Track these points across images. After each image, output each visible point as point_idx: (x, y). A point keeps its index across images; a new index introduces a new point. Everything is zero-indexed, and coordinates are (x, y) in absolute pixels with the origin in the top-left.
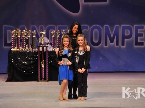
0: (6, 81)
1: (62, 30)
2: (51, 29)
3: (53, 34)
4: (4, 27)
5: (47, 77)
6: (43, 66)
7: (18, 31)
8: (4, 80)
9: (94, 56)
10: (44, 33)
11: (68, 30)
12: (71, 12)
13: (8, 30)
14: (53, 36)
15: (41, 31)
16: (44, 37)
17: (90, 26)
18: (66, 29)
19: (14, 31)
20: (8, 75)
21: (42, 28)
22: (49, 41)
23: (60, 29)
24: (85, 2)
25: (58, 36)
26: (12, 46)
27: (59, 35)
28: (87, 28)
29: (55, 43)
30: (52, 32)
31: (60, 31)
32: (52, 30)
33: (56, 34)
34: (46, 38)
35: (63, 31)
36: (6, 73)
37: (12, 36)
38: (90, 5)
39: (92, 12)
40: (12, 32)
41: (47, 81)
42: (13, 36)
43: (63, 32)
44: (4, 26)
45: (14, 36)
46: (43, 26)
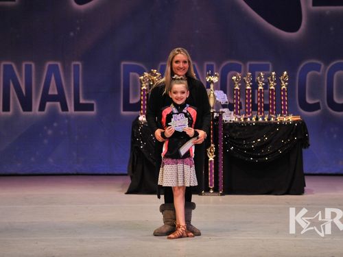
0: (126, 192)
1: (257, 73)
2: (231, 70)
3: (236, 83)
4: (124, 65)
5: (221, 185)
6: (211, 159)
7: (155, 75)
8: (121, 189)
9: (335, 136)
10: (215, 79)
11: (273, 73)
12: (279, 28)
13: (131, 74)
14: (237, 88)
15: (209, 75)
16: (215, 89)
17: (327, 63)
18: (268, 70)
19: (146, 74)
20: (132, 178)
21: (210, 68)
22: (227, 100)
23: (253, 70)
24: (314, 5)
25: (248, 88)
26: (140, 109)
27: (251, 86)
28: (317, 68)
29: (240, 105)
30: (234, 78)
31: (253, 76)
32: (233, 72)
33: (243, 83)
34: (222, 92)
35: (259, 75)
36: (126, 172)
37: (142, 86)
38: (327, 13)
39: (332, 29)
40: (142, 77)
41: (222, 195)
42: (144, 87)
43: (261, 78)
44: (123, 63)
45: (146, 86)
46: (212, 63)
